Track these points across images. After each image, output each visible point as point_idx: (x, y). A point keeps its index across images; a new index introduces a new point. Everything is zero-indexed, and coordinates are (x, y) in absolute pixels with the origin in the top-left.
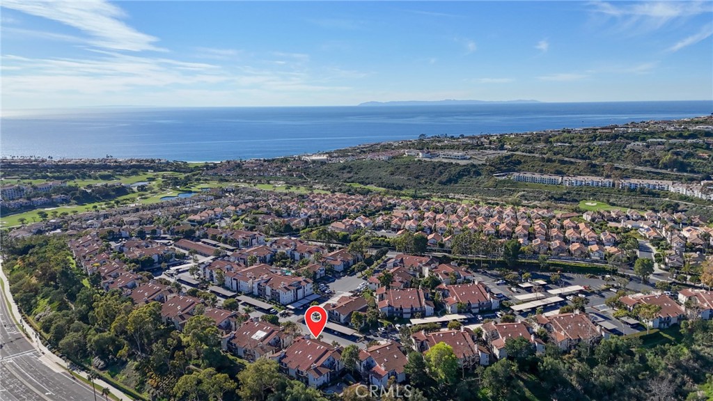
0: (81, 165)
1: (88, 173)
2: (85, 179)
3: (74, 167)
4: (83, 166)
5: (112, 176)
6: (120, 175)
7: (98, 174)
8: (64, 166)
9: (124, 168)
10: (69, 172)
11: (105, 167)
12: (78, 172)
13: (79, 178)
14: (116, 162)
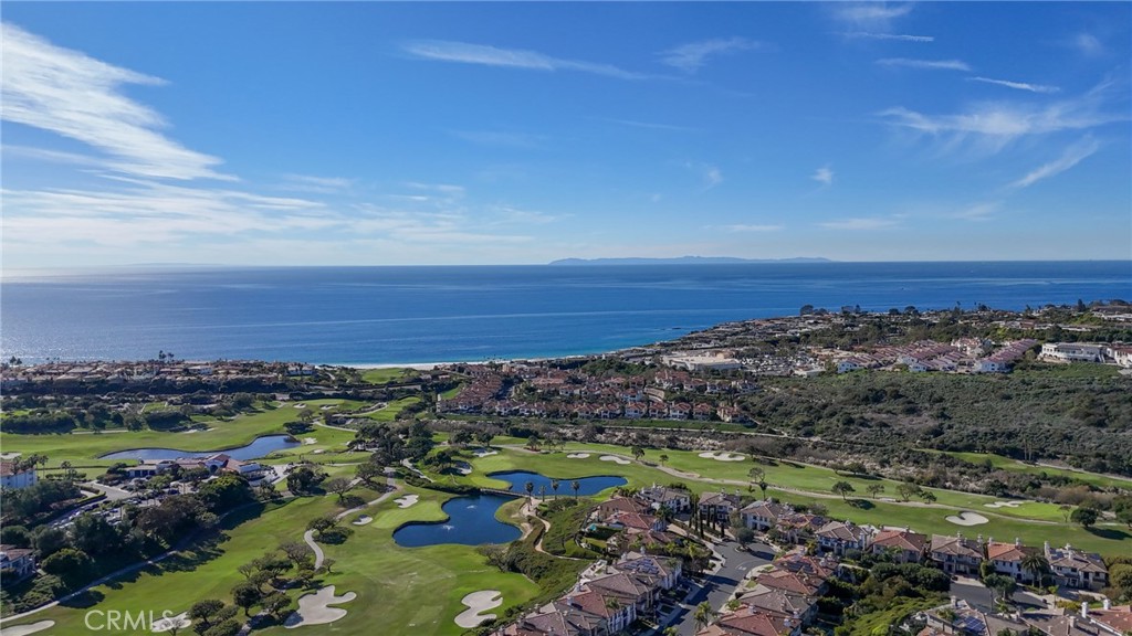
0: (96, 382)
1: (113, 410)
2: (103, 426)
3: (74, 388)
4: (102, 386)
5: (184, 418)
6: (204, 412)
7: (144, 409)
8: (47, 387)
9: (211, 388)
10: (59, 404)
11: (162, 388)
12: (86, 406)
13: (85, 425)
14: (187, 371)
